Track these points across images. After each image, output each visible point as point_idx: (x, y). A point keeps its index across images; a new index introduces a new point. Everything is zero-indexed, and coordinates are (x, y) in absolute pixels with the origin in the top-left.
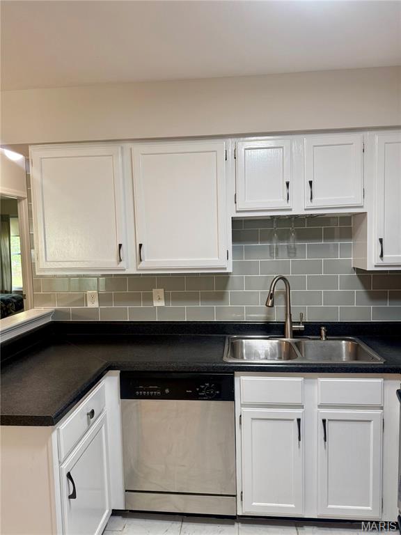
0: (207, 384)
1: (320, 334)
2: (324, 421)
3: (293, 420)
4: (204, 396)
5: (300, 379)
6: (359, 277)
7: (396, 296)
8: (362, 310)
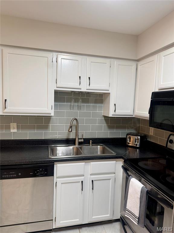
0: (41, 169)
1: (89, 143)
2: (92, 181)
3: (79, 182)
6: (105, 119)
7: (118, 128)
8: (105, 133)
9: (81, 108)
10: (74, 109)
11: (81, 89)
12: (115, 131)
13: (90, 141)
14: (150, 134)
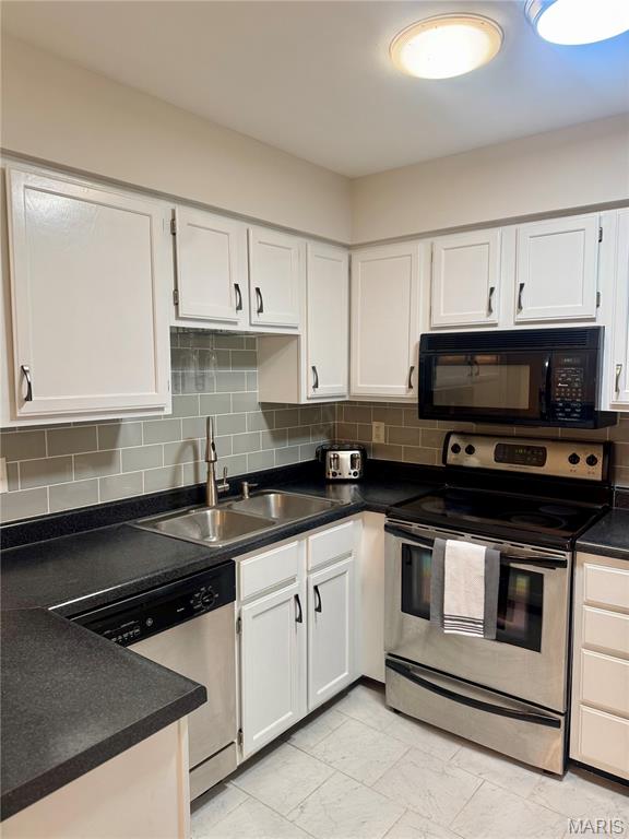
0: (203, 589)
1: (243, 492)
2: (315, 588)
3: (290, 599)
4: (201, 609)
5: (295, 544)
6: (265, 414)
7: (294, 435)
8: (266, 455)
9: (203, 385)
10: (186, 387)
11: (236, 323)
12: (287, 445)
13: (242, 486)
14: (375, 440)
